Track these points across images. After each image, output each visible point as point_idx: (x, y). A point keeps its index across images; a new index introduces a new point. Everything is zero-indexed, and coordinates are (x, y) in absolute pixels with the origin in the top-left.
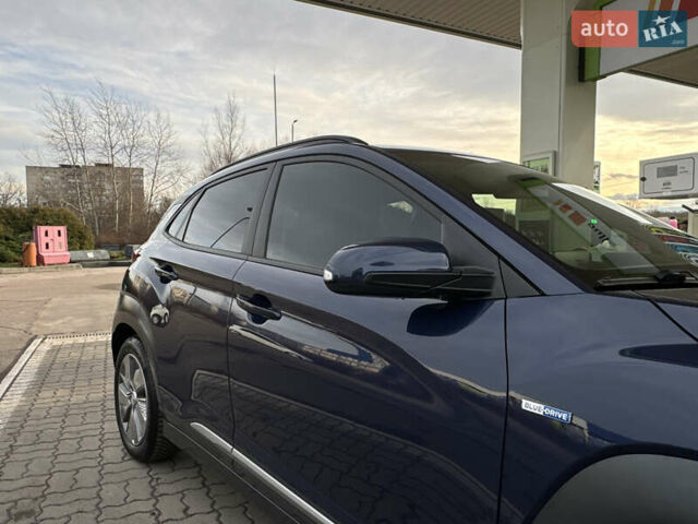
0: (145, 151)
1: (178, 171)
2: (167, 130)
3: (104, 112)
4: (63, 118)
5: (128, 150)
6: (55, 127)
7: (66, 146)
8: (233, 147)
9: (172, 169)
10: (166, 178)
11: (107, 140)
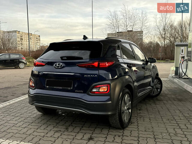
0: (137, 26)
1: (148, 32)
2: (145, 18)
3: (125, 15)
4: (113, 19)
5: (132, 26)
6: (110, 22)
7: (113, 28)
8: (166, 22)
9: (146, 32)
10: (144, 35)
11: (125, 24)
